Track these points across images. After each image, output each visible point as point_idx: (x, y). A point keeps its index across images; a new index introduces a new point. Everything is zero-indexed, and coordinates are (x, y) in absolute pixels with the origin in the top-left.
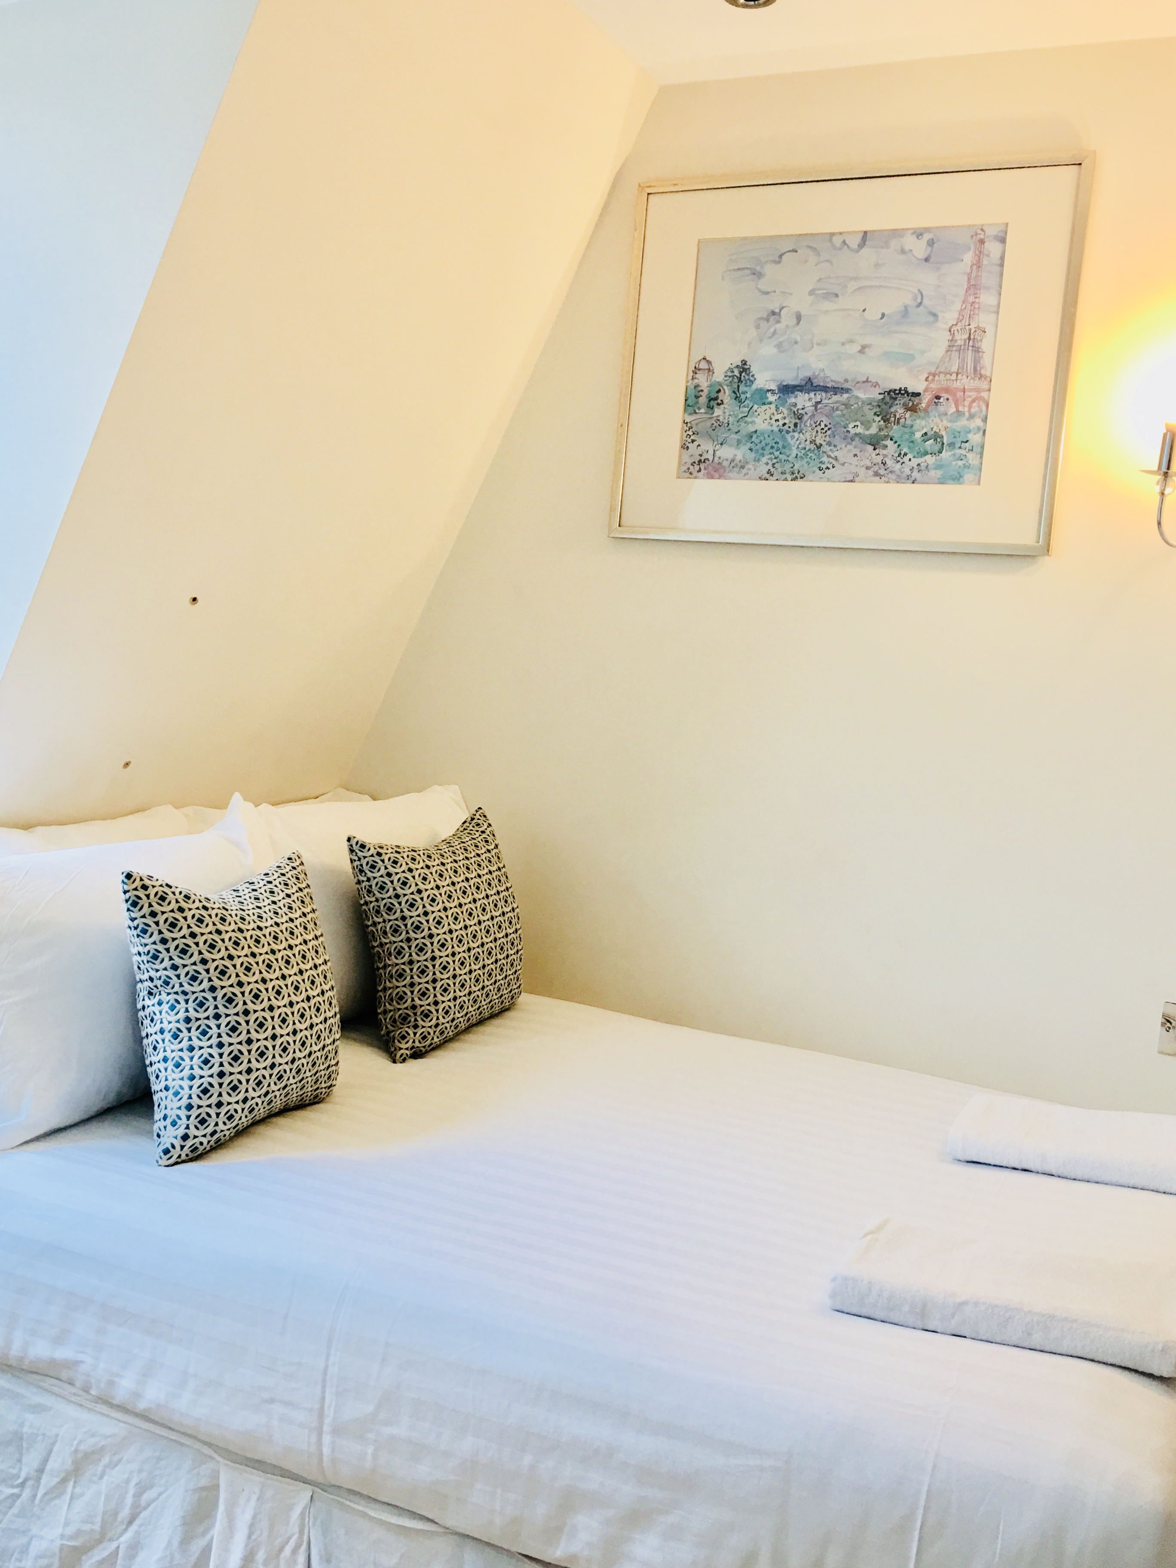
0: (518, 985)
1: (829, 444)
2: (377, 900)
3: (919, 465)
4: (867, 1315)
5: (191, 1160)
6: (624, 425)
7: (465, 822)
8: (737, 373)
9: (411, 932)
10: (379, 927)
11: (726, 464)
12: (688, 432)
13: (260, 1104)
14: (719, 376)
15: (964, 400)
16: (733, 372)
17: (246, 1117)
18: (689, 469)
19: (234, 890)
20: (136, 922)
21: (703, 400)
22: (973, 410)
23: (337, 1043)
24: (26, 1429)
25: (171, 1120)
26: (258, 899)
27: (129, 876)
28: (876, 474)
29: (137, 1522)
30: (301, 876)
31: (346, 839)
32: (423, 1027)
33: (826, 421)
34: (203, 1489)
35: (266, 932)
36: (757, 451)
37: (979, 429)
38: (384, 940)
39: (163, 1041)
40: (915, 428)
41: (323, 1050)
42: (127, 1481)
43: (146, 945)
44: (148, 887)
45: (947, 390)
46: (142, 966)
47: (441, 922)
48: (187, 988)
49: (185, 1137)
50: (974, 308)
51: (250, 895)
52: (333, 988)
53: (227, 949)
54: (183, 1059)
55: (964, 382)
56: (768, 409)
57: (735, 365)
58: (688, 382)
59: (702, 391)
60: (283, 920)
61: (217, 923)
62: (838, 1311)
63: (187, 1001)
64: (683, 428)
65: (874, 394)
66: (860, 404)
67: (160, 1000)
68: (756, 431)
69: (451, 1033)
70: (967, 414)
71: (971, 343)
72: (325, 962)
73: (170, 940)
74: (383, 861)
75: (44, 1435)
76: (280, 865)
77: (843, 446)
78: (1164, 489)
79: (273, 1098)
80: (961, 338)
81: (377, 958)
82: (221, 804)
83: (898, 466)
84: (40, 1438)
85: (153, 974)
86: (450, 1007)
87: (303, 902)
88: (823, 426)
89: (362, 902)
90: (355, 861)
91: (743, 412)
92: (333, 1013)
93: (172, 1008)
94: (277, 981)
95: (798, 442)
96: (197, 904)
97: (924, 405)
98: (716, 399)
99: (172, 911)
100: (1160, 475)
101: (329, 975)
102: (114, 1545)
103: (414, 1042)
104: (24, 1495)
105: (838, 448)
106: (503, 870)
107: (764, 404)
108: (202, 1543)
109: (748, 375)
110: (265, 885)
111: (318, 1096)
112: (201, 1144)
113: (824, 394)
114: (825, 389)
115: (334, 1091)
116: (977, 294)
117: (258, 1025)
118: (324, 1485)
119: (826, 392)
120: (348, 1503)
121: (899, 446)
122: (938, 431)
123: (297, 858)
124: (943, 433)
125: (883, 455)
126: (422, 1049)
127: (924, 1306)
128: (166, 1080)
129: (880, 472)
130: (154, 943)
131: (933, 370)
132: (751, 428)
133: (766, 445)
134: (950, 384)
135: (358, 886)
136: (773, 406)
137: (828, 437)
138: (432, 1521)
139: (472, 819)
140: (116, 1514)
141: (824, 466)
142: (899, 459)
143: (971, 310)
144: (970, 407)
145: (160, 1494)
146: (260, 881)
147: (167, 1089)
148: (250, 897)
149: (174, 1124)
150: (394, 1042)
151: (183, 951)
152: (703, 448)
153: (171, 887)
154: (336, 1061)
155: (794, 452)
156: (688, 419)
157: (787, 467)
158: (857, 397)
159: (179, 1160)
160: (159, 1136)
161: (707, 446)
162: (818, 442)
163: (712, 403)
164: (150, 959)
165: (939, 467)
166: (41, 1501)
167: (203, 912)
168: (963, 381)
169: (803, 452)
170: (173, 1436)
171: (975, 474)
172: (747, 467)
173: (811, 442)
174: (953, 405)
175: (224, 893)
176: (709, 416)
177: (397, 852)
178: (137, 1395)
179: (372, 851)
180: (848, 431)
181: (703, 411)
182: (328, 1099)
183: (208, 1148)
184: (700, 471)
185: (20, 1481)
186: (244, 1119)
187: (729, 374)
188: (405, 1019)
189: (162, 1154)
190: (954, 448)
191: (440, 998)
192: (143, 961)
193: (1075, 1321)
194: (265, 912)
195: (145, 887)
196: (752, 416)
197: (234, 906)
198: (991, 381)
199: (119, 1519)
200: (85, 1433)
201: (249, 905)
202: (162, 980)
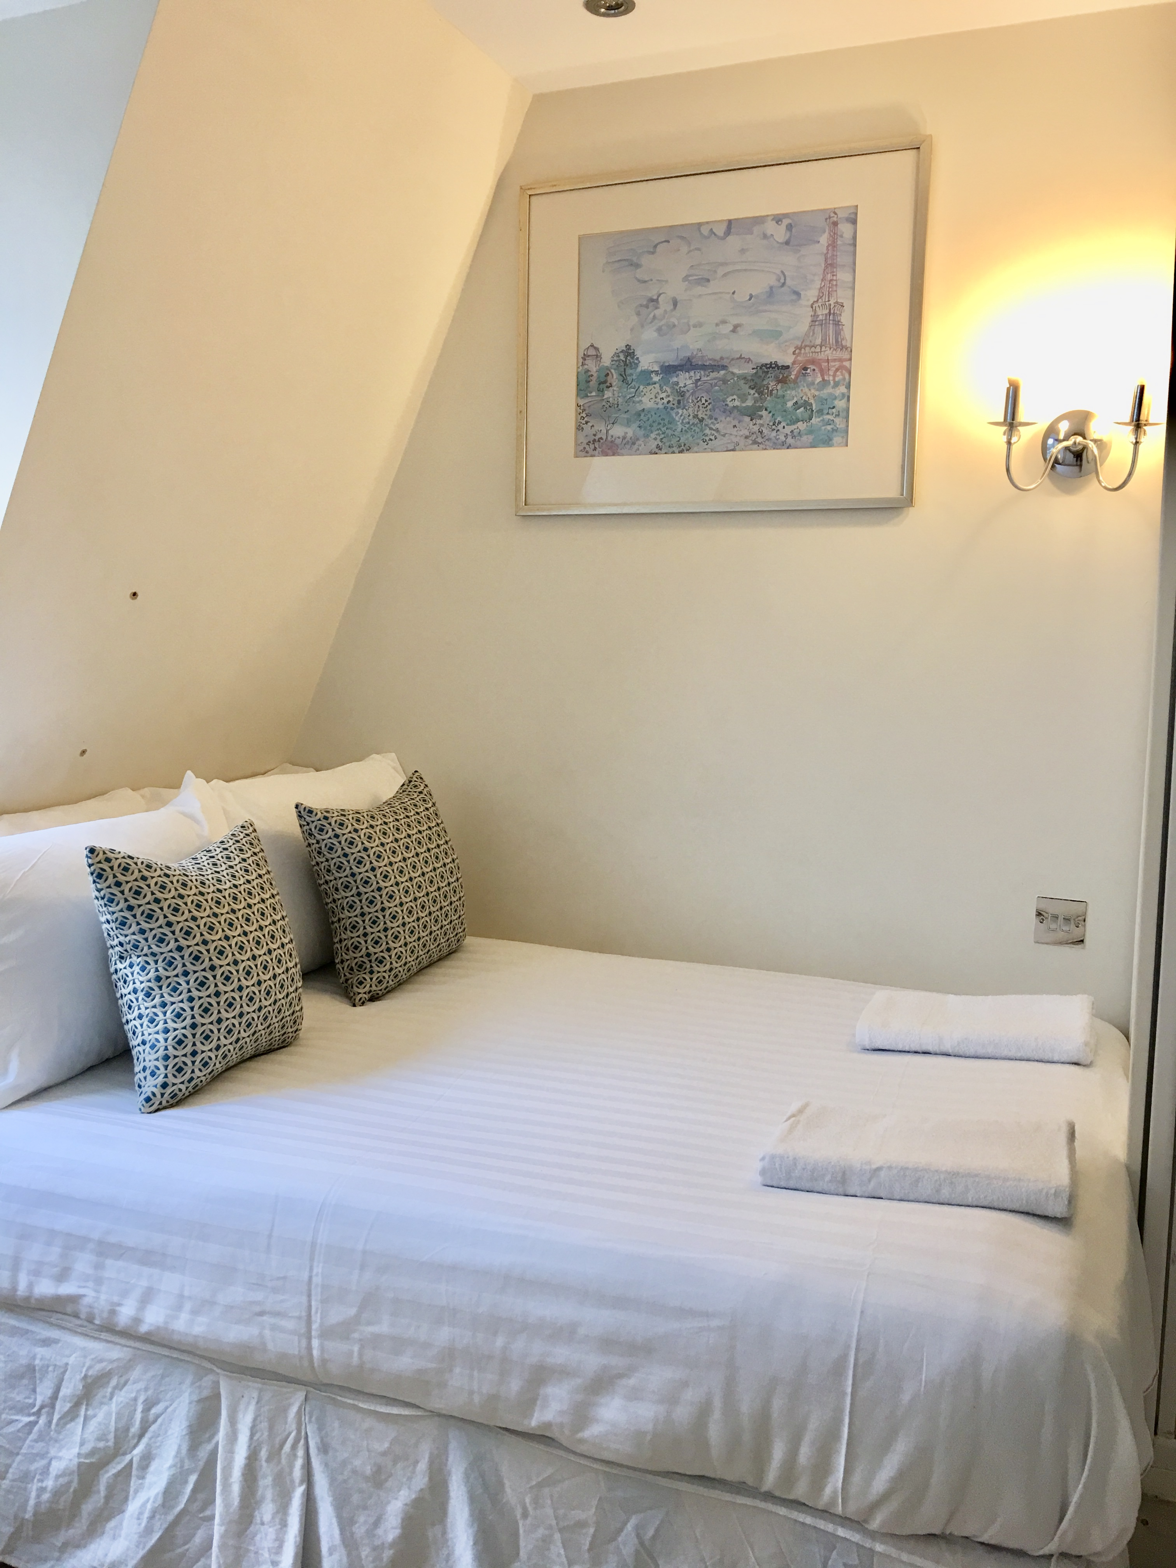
0: (462, 928)
1: (711, 417)
2: (327, 860)
3: (792, 432)
4: (794, 1187)
5: (172, 1106)
6: (522, 413)
7: (403, 785)
8: (622, 357)
9: (360, 887)
10: (331, 885)
11: (618, 441)
12: (582, 415)
13: (232, 1050)
14: (606, 361)
15: (829, 370)
16: (619, 356)
17: (220, 1063)
18: (585, 448)
19: (193, 859)
20: (102, 893)
21: (593, 383)
22: (837, 379)
23: (300, 990)
24: (37, 1362)
25: (150, 1071)
26: (216, 865)
27: (92, 851)
28: (755, 442)
29: (148, 1435)
30: (255, 842)
31: (294, 806)
32: (379, 972)
33: (706, 396)
34: (207, 1398)
35: (226, 894)
36: (645, 429)
37: (843, 395)
38: (336, 896)
39: (137, 999)
40: (787, 398)
41: (287, 997)
42: (135, 1399)
43: (114, 913)
44: (111, 860)
45: (813, 362)
46: (112, 933)
47: (388, 876)
48: (155, 949)
49: (165, 1086)
50: (832, 285)
51: (208, 861)
52: (291, 940)
53: (190, 912)
54: (156, 1015)
55: (828, 353)
56: (653, 389)
57: (620, 350)
58: (578, 368)
59: (592, 376)
60: (241, 882)
61: (178, 888)
62: (768, 1186)
63: (156, 962)
64: (576, 411)
65: (747, 370)
66: (736, 379)
67: (131, 962)
68: (644, 409)
69: (404, 976)
70: (832, 382)
71: (831, 318)
72: (283, 918)
73: (136, 907)
74: (330, 824)
75: (55, 1366)
76: (235, 833)
77: (723, 419)
78: (1011, 439)
79: (244, 1044)
80: (822, 312)
81: (331, 914)
82: (176, 784)
83: (774, 434)
84: (51, 1369)
85: (122, 939)
86: (401, 952)
87: (258, 865)
88: (704, 401)
89: (314, 863)
90: (304, 825)
91: (630, 393)
92: (294, 965)
93: (143, 969)
94: (239, 938)
95: (682, 417)
96: (159, 872)
97: (793, 377)
98: (605, 382)
99: (136, 880)
100: (1005, 426)
101: (287, 930)
102: (128, 1458)
103: (371, 986)
104: (41, 1422)
105: (719, 421)
106: (442, 825)
107: (649, 384)
108: (210, 1447)
109: (633, 358)
110: (221, 852)
111: (285, 1040)
112: (180, 1090)
113: (702, 372)
114: (704, 367)
115: (300, 1035)
116: (833, 272)
117: (225, 979)
118: (316, 1384)
119: (705, 370)
120: (339, 1398)
121: (773, 415)
122: (807, 399)
123: (249, 826)
124: (812, 401)
125: (760, 424)
126: (379, 992)
127: (844, 1173)
128: (143, 1035)
129: (758, 441)
130: (121, 911)
131: (799, 344)
132: (639, 407)
133: (654, 422)
134: (815, 356)
135: (309, 849)
136: (657, 386)
137: (708, 411)
138: (418, 1407)
139: (410, 782)
140: (127, 1430)
141: (707, 438)
142: (774, 427)
143: (829, 288)
144: (834, 376)
145: (167, 1408)
146: (217, 849)
147: (144, 1043)
148: (208, 864)
149: (153, 1074)
150: (352, 987)
151: (150, 916)
152: (596, 428)
153: (132, 858)
154: (300, 1007)
155: (680, 427)
156: (581, 402)
157: (674, 441)
158: (733, 373)
159: (160, 1107)
160: (140, 1086)
161: (601, 427)
162: (700, 416)
163: (602, 386)
164: (118, 926)
165: (810, 432)
166: (57, 1425)
167: (165, 879)
168: (826, 353)
169: (687, 426)
170: (175, 1355)
171: (843, 437)
172: (638, 443)
173: (694, 417)
174: (819, 375)
175: (183, 862)
176: (600, 399)
177: (342, 815)
178: (137, 1321)
179: (319, 815)
180: (727, 405)
181: (594, 394)
182: (295, 1042)
183: (187, 1094)
184: (595, 449)
185: (35, 1409)
186: (218, 1065)
187: (615, 358)
188: (361, 966)
189: (144, 1102)
190: (822, 414)
191: (392, 945)
192: (112, 929)
193: (976, 1176)
194: (223, 876)
195: (108, 860)
196: (638, 396)
197: (193, 873)
198: (851, 351)
199: (130, 1435)
200: (93, 1359)
201: (209, 872)
202: (131, 944)
